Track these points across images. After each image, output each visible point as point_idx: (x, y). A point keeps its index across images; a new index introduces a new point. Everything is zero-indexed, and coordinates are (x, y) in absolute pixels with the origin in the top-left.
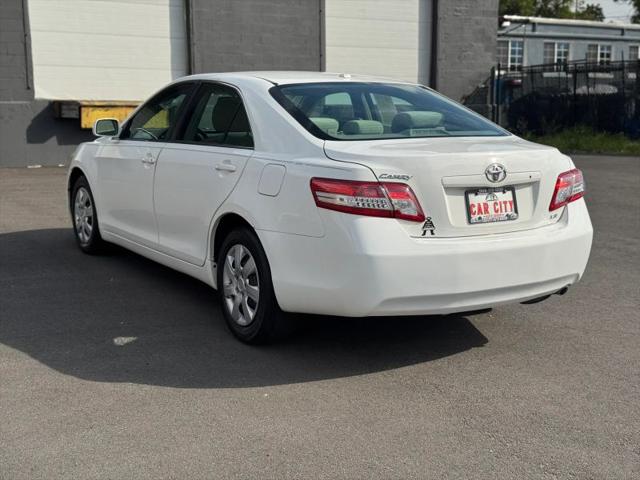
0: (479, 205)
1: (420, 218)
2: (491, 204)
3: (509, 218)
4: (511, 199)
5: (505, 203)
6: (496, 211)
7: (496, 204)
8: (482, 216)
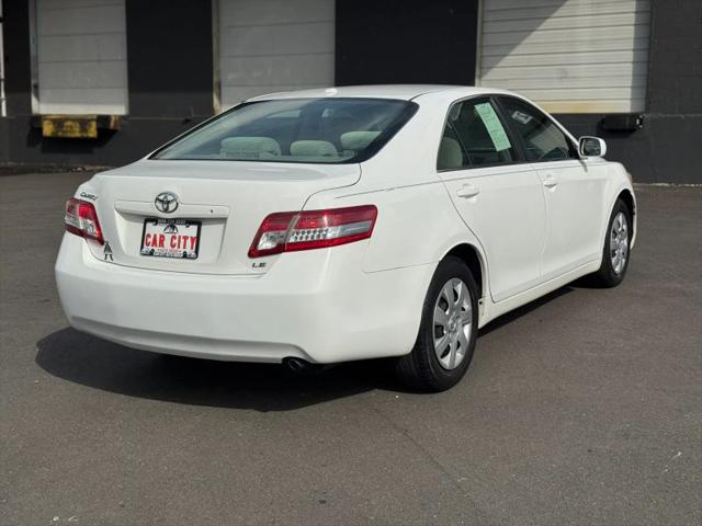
0: (155, 236)
1: (100, 241)
2: (168, 237)
3: (185, 256)
4: (195, 235)
5: (186, 238)
6: (173, 246)
7: (174, 237)
8: (156, 249)
